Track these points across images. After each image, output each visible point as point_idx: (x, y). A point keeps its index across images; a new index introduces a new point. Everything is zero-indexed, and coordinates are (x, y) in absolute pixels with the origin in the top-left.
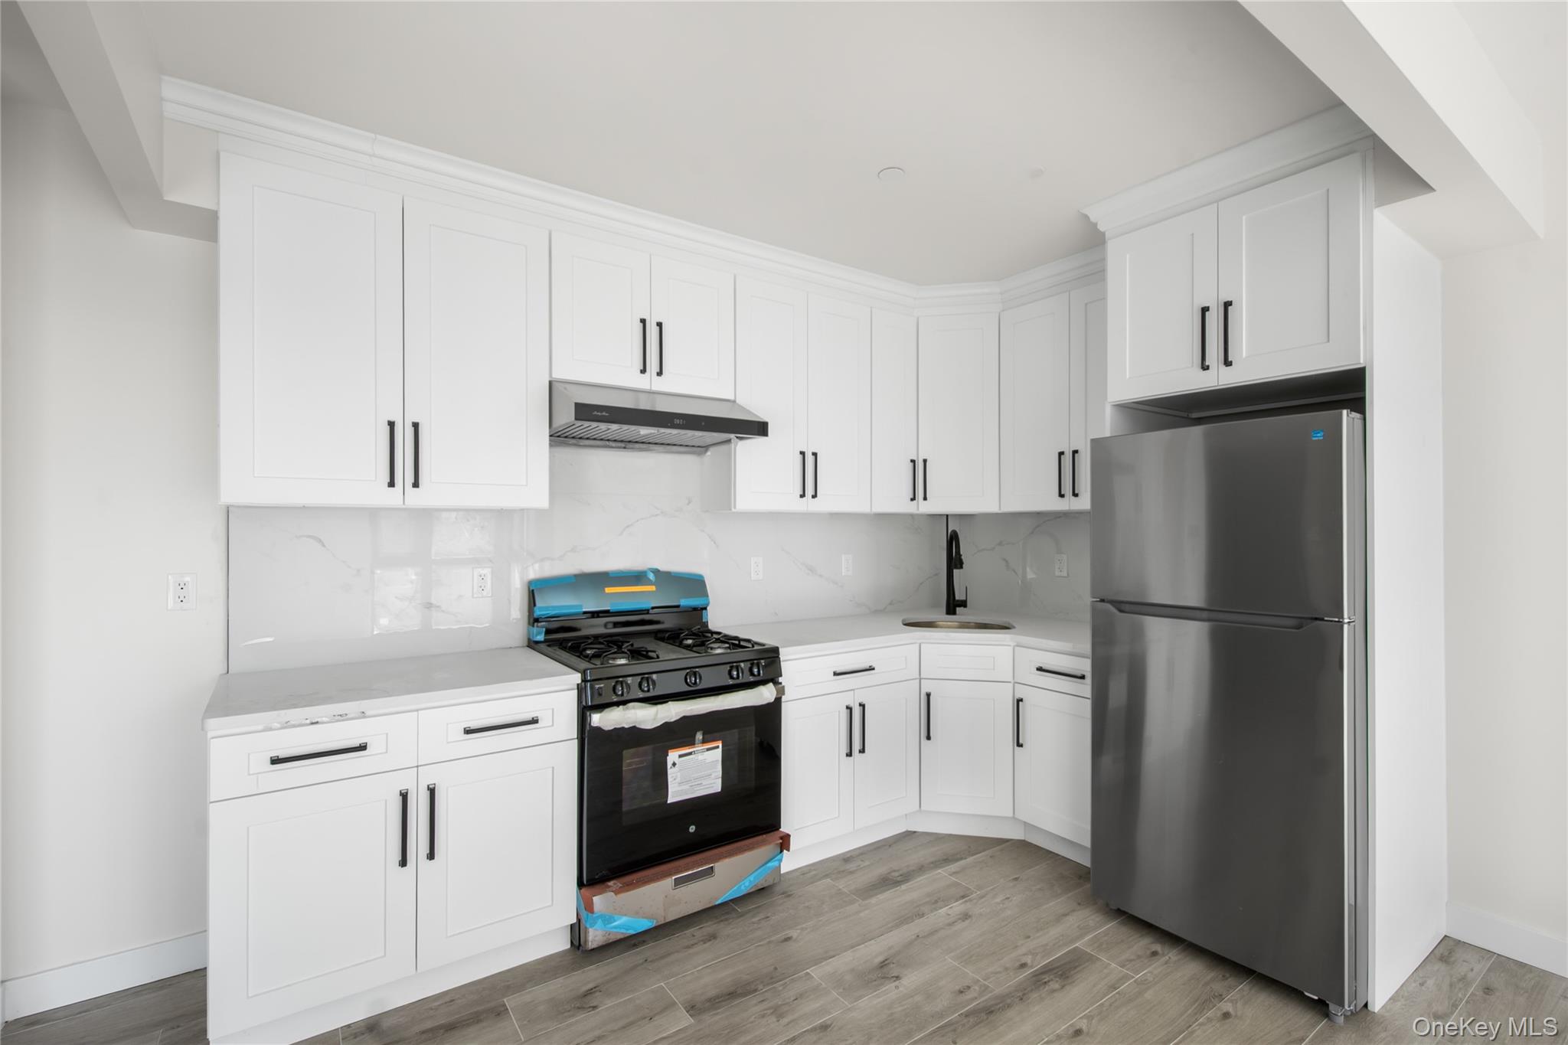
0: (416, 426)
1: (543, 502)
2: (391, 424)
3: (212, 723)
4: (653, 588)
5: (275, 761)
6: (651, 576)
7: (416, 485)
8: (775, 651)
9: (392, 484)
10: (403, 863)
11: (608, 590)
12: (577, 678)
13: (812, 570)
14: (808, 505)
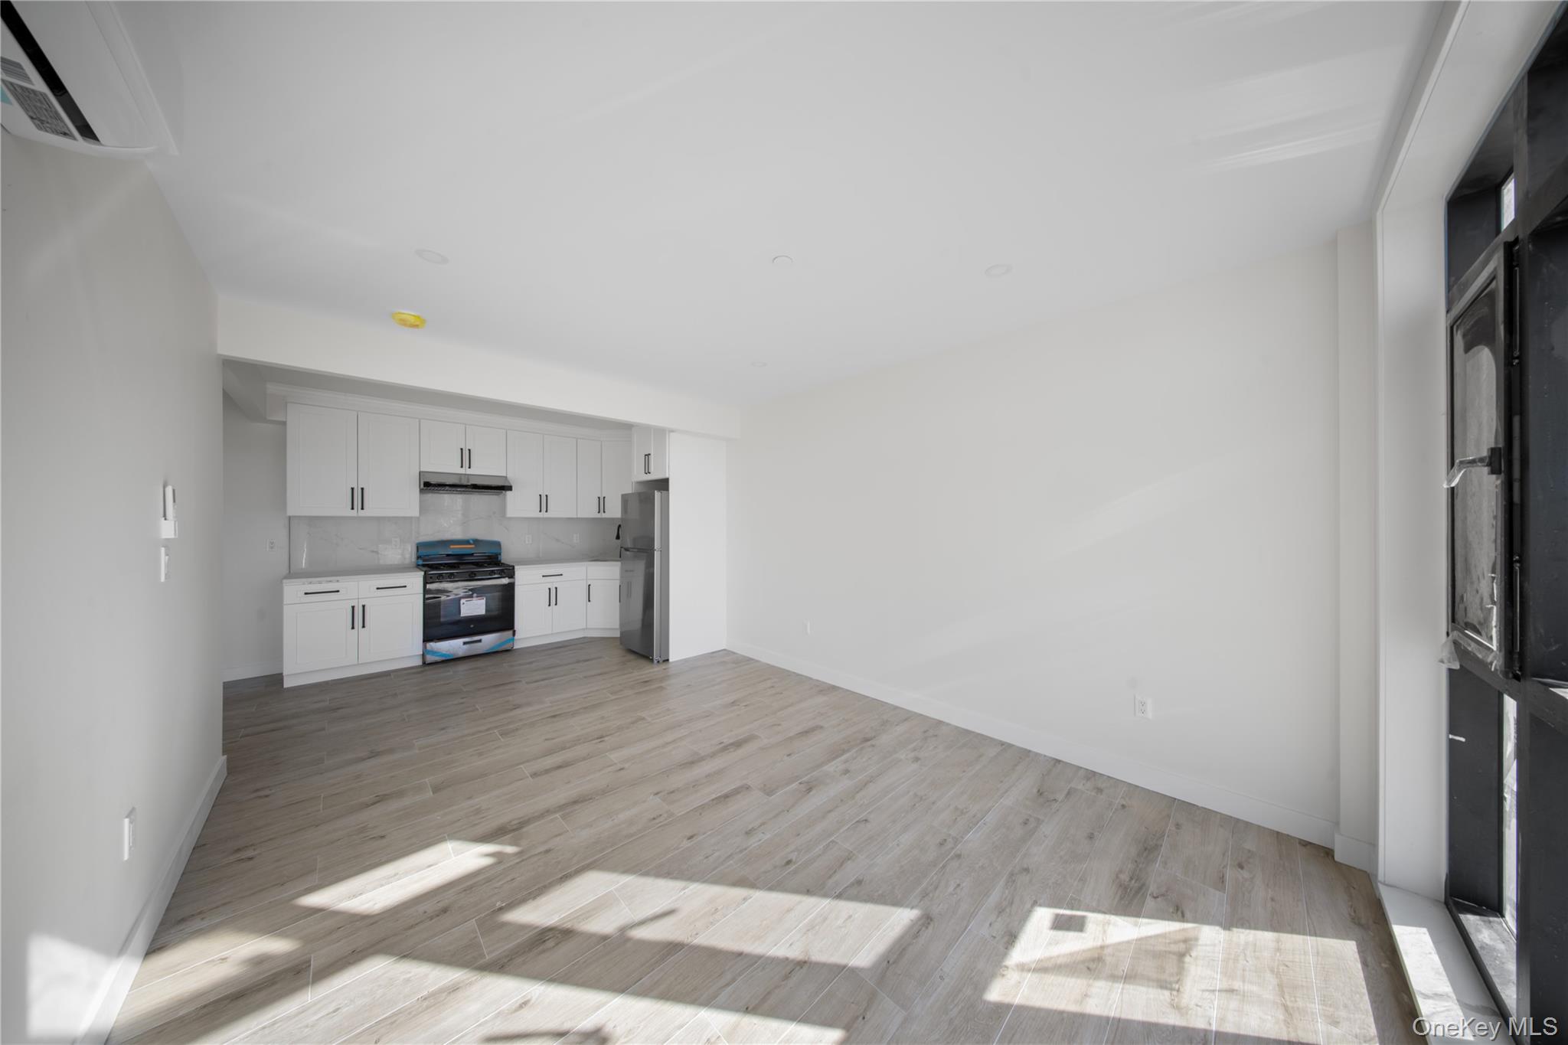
0: (362, 489)
1: (417, 514)
2: (353, 489)
3: (284, 581)
4: (473, 546)
5: (306, 594)
6: (471, 542)
7: (362, 509)
8: (513, 567)
9: (353, 509)
10: (353, 628)
11: (452, 547)
12: (423, 573)
13: (558, 540)
14: (544, 514)
